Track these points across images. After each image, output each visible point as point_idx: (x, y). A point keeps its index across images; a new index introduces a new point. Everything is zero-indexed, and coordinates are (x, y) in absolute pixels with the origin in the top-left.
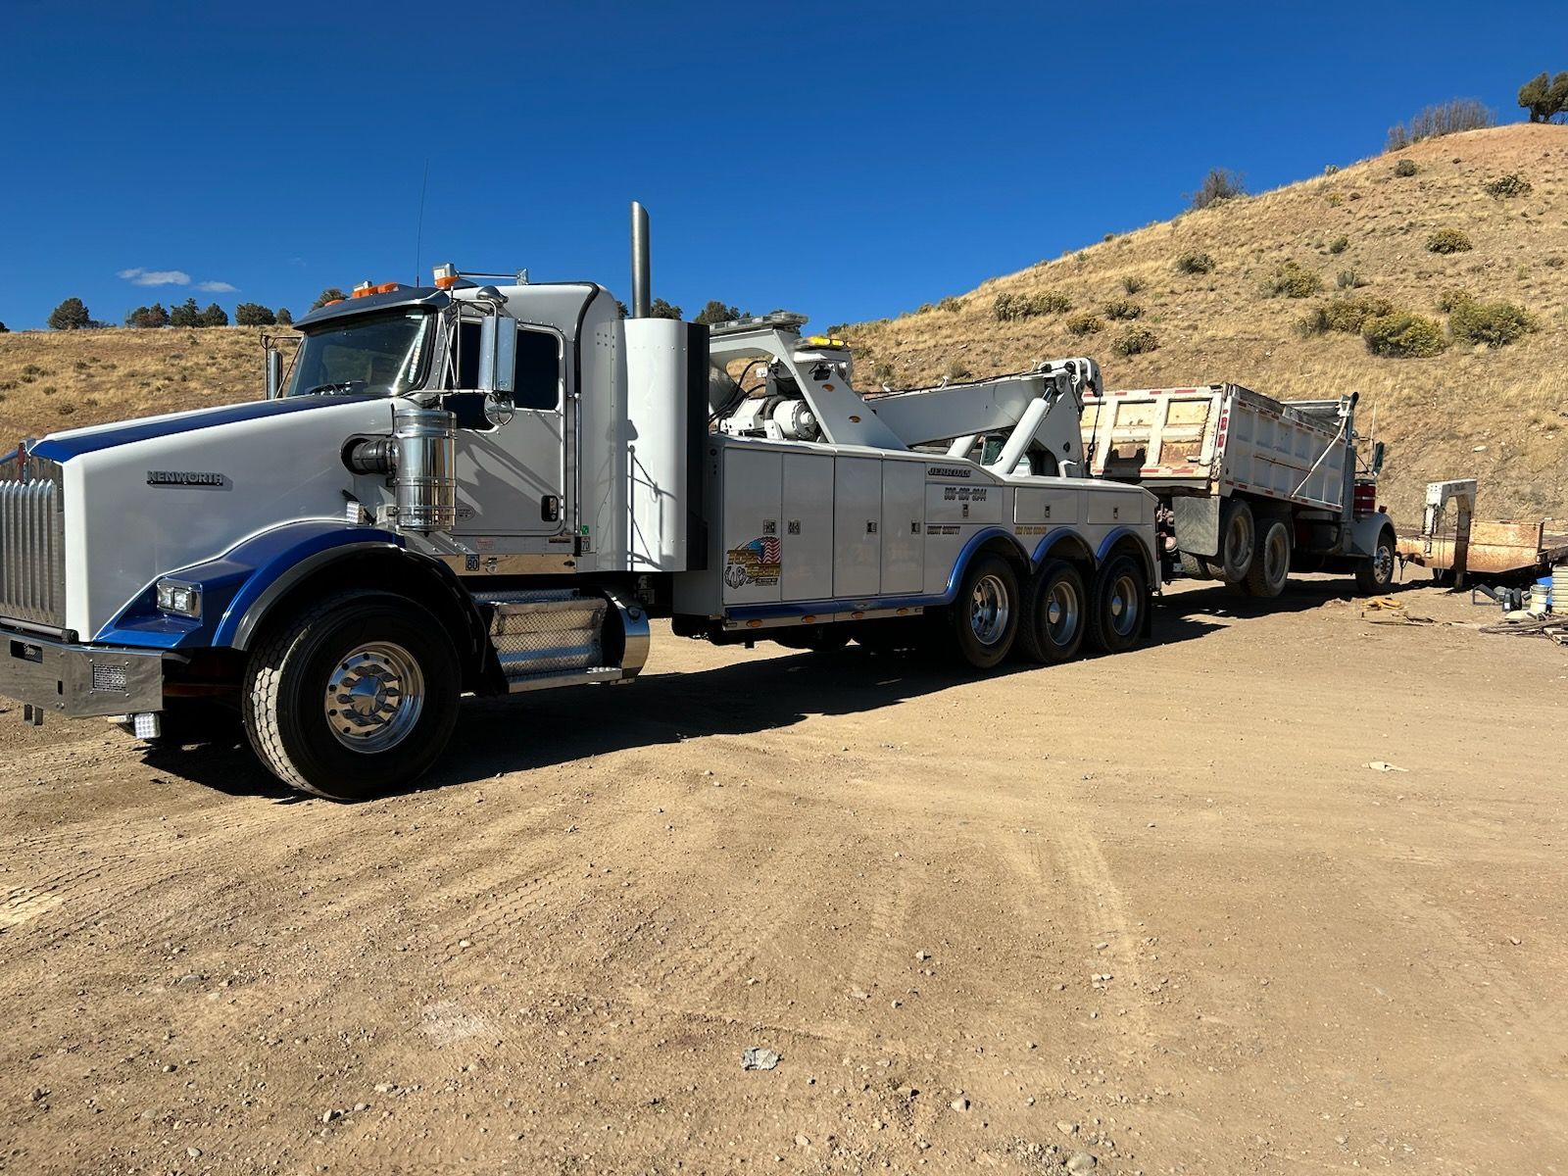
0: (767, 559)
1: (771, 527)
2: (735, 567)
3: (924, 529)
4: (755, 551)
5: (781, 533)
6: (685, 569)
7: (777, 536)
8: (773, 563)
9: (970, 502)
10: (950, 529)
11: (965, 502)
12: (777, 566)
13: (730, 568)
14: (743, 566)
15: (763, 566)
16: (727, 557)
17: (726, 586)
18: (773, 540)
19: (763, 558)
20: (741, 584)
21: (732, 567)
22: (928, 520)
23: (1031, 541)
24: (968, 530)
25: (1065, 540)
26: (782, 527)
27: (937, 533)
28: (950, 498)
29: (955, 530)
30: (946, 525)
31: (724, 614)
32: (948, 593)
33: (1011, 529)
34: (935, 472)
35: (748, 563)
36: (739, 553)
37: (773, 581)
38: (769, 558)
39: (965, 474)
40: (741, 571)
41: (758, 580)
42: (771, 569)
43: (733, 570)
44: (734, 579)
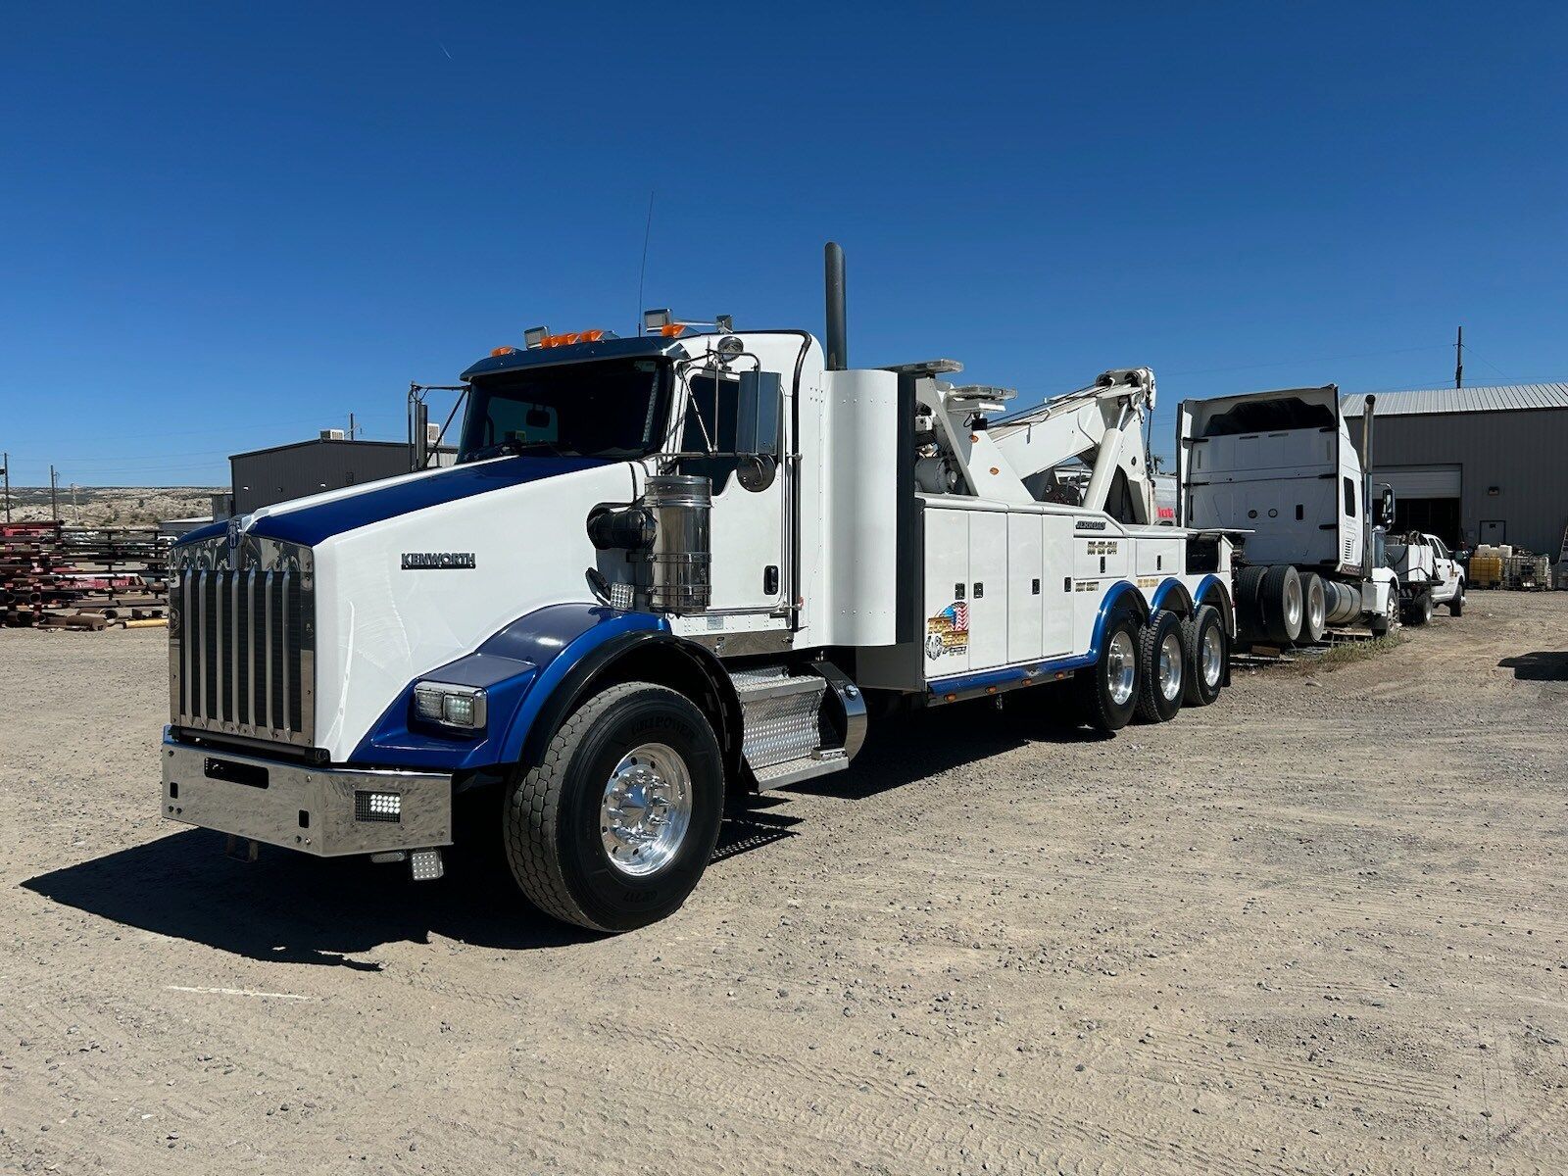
1: (961, 590)
2: (933, 636)
3: (1074, 586)
4: (948, 619)
5: (969, 598)
6: (894, 643)
7: (965, 601)
8: (963, 630)
9: (1106, 555)
10: (1092, 586)
11: (1102, 555)
12: (965, 632)
13: (930, 637)
14: (939, 635)
15: (955, 634)
16: (927, 625)
17: (927, 657)
18: (962, 605)
19: (954, 623)
20: (938, 654)
21: (932, 633)
22: (1077, 577)
23: (1149, 594)
24: (1105, 587)
25: (1172, 591)
26: (969, 590)
27: (1082, 590)
28: (1091, 552)
29: (1095, 586)
30: (1089, 581)
31: (925, 689)
32: (1092, 651)
33: (1134, 581)
34: (1081, 525)
35: (944, 631)
36: (937, 620)
37: (962, 649)
38: (959, 625)
39: (1102, 526)
40: (939, 640)
41: (951, 649)
42: (961, 637)
43: (933, 640)
44: (934, 650)
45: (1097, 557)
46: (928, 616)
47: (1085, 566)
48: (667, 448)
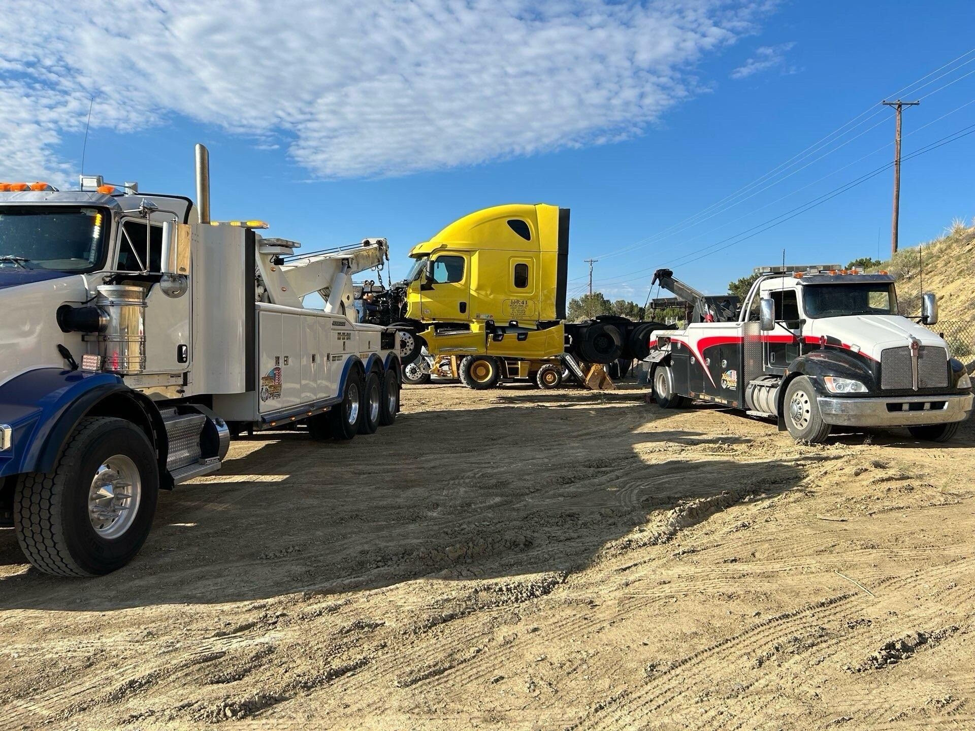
1: (278, 361)
2: (264, 387)
3: (331, 358)
4: (271, 377)
5: (282, 365)
6: (245, 391)
7: (280, 367)
10: (339, 358)
11: (344, 340)
12: (280, 385)
13: (262, 388)
14: (267, 387)
15: (275, 386)
16: (261, 382)
17: (261, 400)
18: (278, 369)
19: (274, 380)
20: (267, 399)
22: (333, 353)
23: (365, 362)
24: (345, 358)
25: (375, 360)
26: (281, 361)
27: (335, 360)
28: (339, 339)
29: (341, 358)
30: (338, 355)
31: (260, 420)
32: (340, 395)
33: (358, 355)
34: (335, 323)
35: (270, 385)
36: (266, 378)
37: (279, 395)
38: (277, 381)
39: (343, 324)
40: (267, 390)
41: (273, 395)
42: (278, 388)
43: (264, 390)
44: (264, 396)
45: (342, 341)
46: (262, 375)
47: (335, 346)
48: (107, 267)
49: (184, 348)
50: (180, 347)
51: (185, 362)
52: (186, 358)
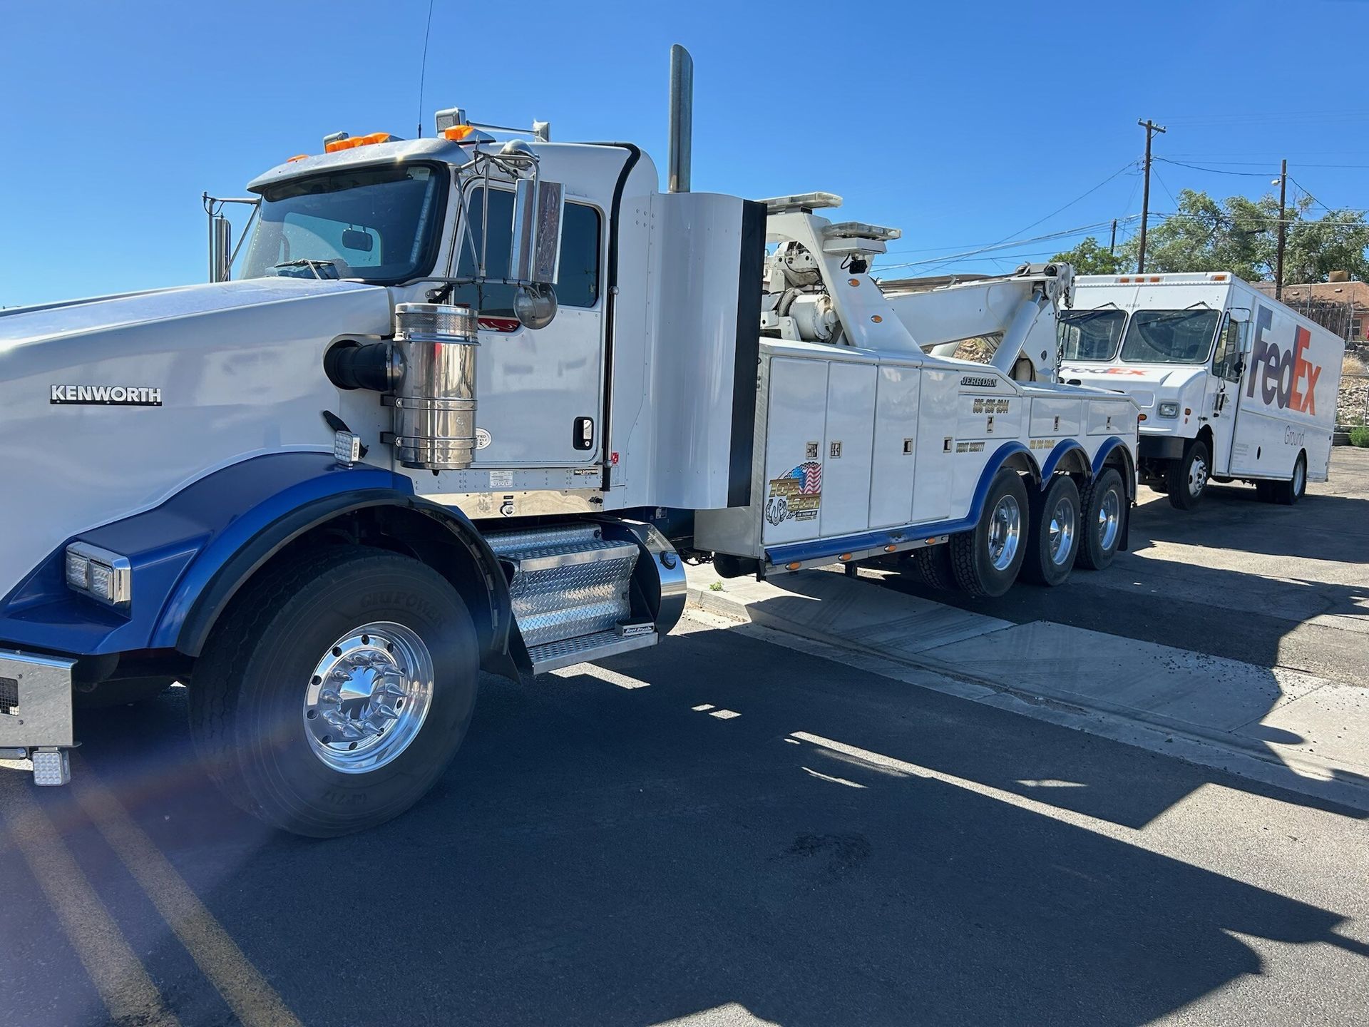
0: (808, 489)
1: (813, 450)
2: (776, 499)
3: (953, 445)
4: (795, 481)
5: (823, 458)
6: (725, 507)
7: (819, 461)
8: (814, 492)
9: (995, 413)
10: (976, 447)
11: (991, 414)
12: (816, 496)
13: (771, 501)
14: (784, 498)
15: (804, 497)
16: (769, 488)
17: (766, 522)
18: (814, 466)
19: (803, 488)
20: (781, 520)
21: (774, 498)
22: (959, 437)
23: (1041, 458)
24: (991, 448)
25: (1069, 454)
26: (824, 450)
27: (964, 451)
28: (977, 411)
29: (980, 447)
30: (973, 442)
31: (763, 557)
32: (971, 517)
33: (1027, 443)
34: (967, 382)
35: (790, 494)
36: (781, 482)
37: (813, 514)
38: (809, 487)
39: (992, 384)
40: (783, 504)
41: (797, 514)
42: (811, 501)
43: (775, 503)
44: (777, 514)
45: (984, 415)
46: (770, 477)
47: (969, 425)
48: (439, 271)
49: (587, 424)
50: (579, 423)
51: (590, 447)
52: (591, 441)
